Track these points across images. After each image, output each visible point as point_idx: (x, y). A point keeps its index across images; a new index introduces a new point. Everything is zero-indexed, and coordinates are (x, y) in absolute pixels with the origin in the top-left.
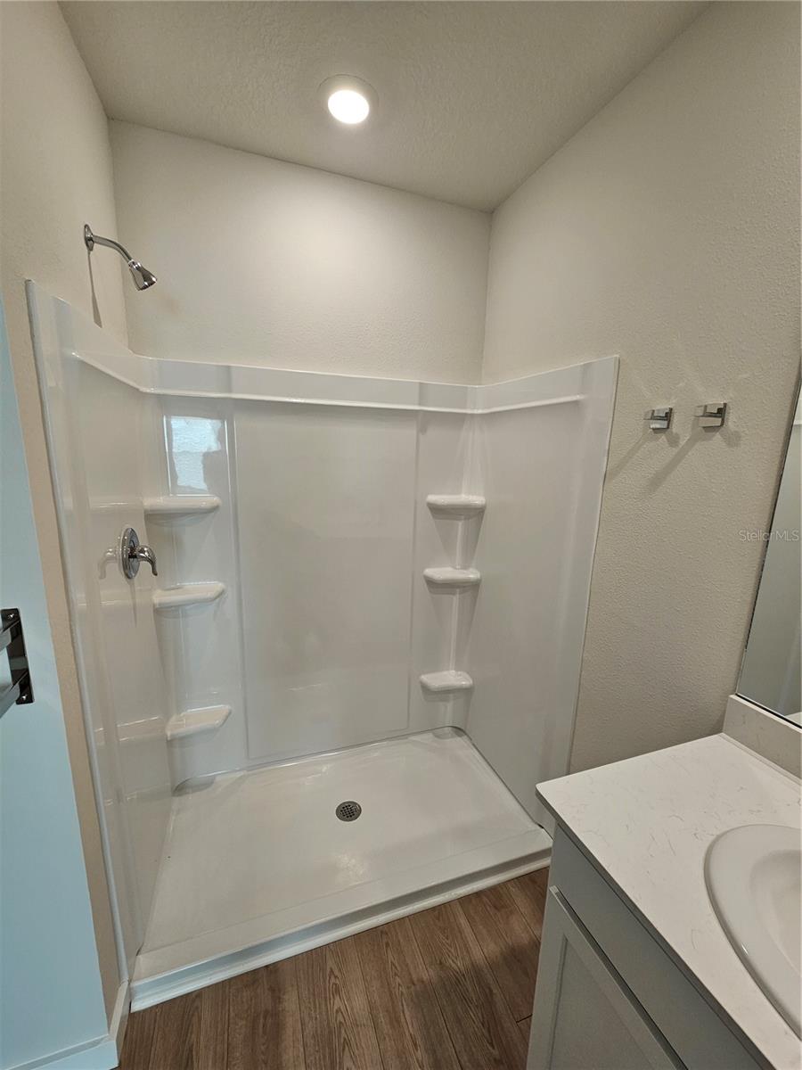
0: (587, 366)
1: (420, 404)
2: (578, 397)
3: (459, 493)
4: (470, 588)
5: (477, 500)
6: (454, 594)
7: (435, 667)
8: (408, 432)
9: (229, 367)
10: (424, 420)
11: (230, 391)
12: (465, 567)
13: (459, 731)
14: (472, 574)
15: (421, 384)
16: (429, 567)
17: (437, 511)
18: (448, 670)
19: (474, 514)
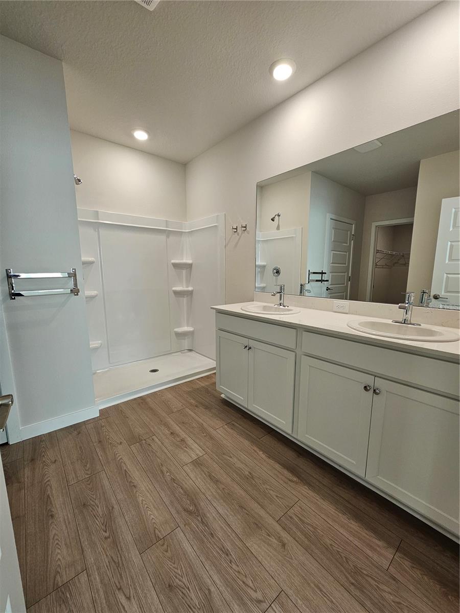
0: (217, 216)
1: (167, 227)
2: (216, 224)
3: (183, 260)
4: (190, 294)
5: (190, 261)
6: (184, 297)
7: (180, 326)
8: (162, 237)
9: (97, 212)
10: (168, 233)
11: (98, 220)
12: (187, 287)
13: (190, 350)
14: (190, 289)
15: (166, 221)
16: (174, 287)
17: (176, 266)
18: (184, 327)
19: (189, 266)
